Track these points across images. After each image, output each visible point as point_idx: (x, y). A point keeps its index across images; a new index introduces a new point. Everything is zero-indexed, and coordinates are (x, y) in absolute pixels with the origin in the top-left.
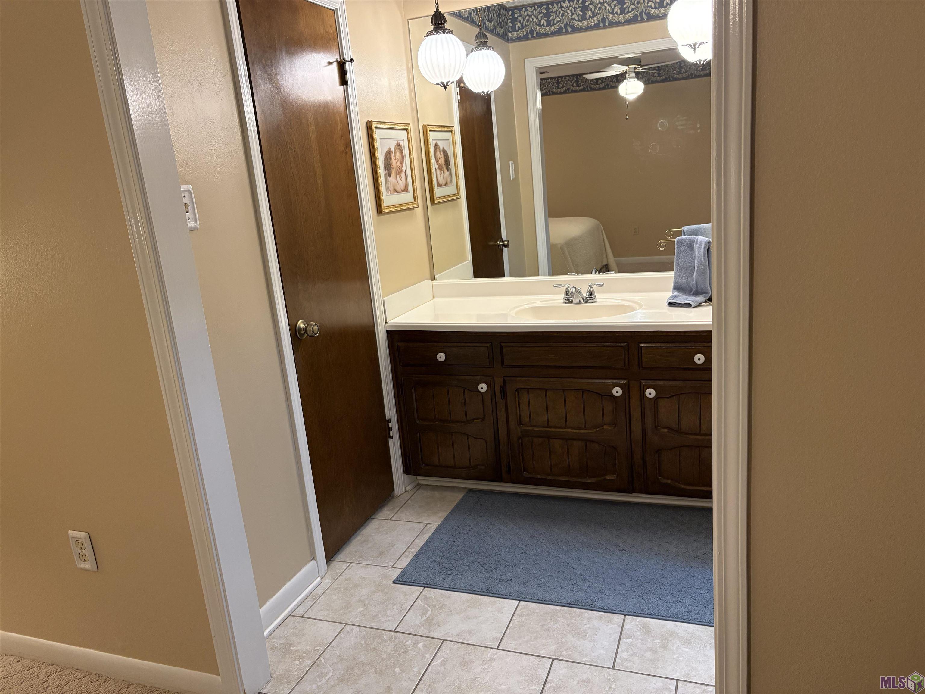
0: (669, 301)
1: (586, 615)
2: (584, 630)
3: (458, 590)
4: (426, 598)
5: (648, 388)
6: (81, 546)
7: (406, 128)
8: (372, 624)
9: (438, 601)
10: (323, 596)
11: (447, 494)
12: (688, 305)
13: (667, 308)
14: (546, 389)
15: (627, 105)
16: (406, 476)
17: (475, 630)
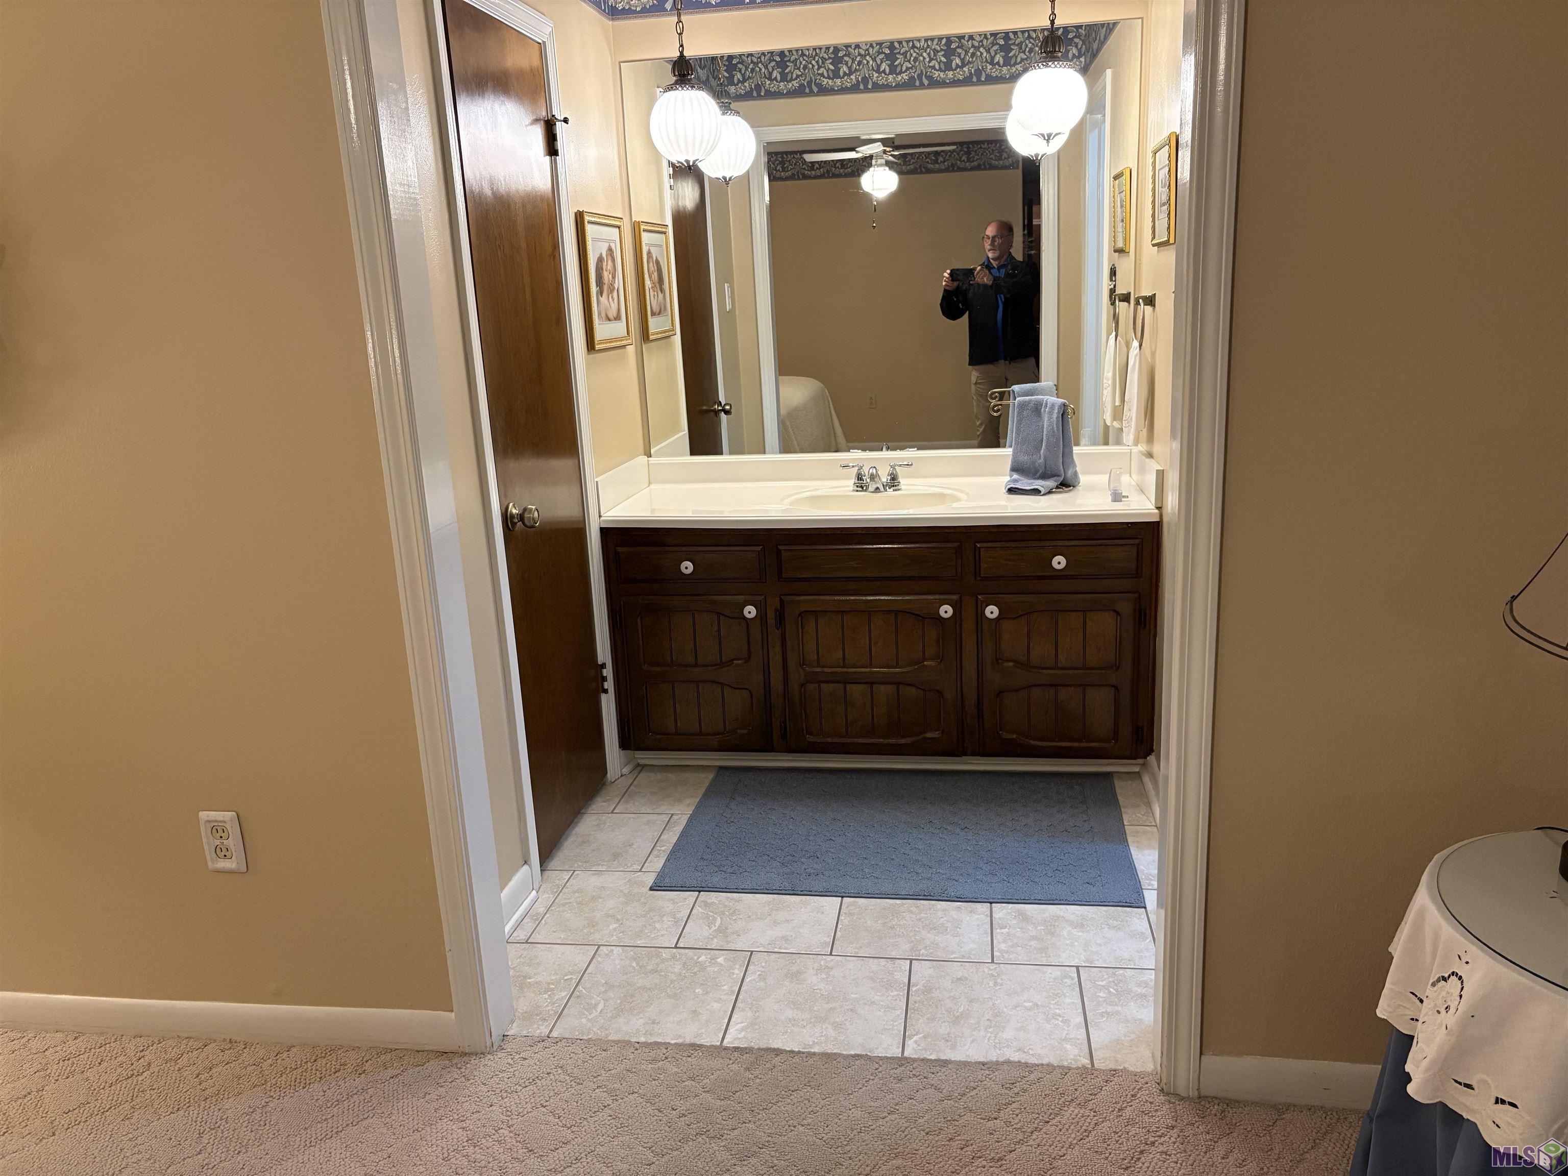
0: (1009, 487)
1: (939, 907)
2: (943, 925)
3: (751, 891)
4: (706, 904)
5: (987, 606)
6: (220, 833)
7: (618, 223)
8: (639, 942)
9: (726, 906)
10: (547, 915)
11: (688, 775)
12: (1036, 492)
13: (1005, 495)
14: (842, 612)
15: (875, 206)
16: (622, 752)
17: (792, 936)
